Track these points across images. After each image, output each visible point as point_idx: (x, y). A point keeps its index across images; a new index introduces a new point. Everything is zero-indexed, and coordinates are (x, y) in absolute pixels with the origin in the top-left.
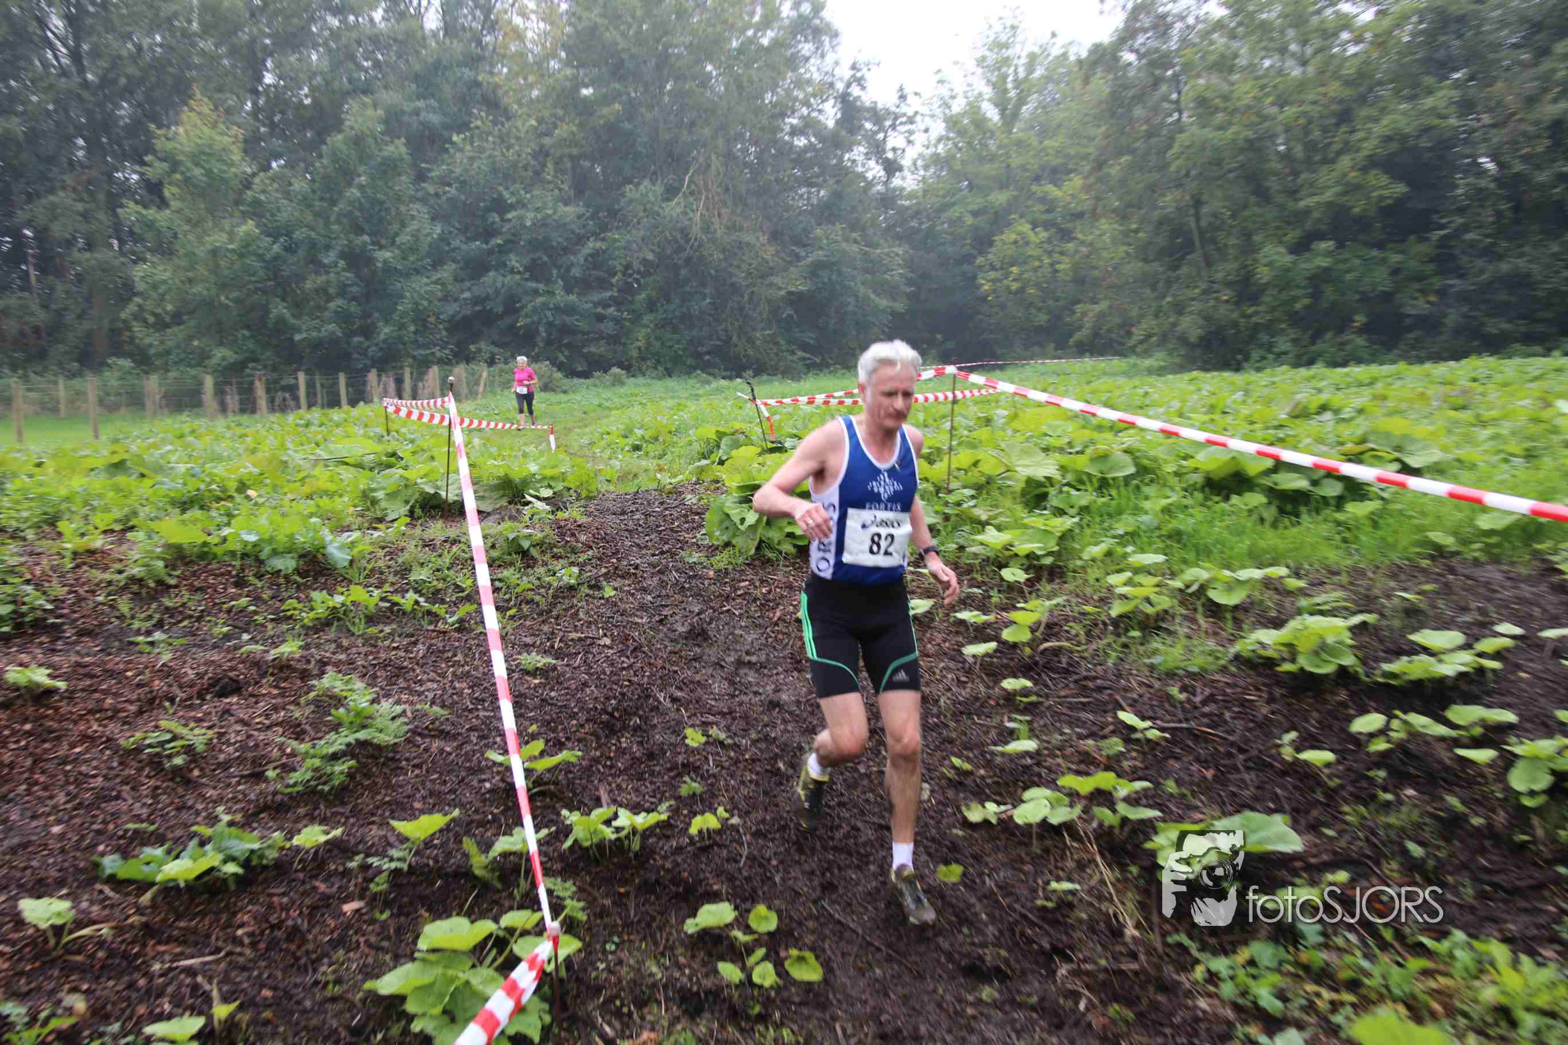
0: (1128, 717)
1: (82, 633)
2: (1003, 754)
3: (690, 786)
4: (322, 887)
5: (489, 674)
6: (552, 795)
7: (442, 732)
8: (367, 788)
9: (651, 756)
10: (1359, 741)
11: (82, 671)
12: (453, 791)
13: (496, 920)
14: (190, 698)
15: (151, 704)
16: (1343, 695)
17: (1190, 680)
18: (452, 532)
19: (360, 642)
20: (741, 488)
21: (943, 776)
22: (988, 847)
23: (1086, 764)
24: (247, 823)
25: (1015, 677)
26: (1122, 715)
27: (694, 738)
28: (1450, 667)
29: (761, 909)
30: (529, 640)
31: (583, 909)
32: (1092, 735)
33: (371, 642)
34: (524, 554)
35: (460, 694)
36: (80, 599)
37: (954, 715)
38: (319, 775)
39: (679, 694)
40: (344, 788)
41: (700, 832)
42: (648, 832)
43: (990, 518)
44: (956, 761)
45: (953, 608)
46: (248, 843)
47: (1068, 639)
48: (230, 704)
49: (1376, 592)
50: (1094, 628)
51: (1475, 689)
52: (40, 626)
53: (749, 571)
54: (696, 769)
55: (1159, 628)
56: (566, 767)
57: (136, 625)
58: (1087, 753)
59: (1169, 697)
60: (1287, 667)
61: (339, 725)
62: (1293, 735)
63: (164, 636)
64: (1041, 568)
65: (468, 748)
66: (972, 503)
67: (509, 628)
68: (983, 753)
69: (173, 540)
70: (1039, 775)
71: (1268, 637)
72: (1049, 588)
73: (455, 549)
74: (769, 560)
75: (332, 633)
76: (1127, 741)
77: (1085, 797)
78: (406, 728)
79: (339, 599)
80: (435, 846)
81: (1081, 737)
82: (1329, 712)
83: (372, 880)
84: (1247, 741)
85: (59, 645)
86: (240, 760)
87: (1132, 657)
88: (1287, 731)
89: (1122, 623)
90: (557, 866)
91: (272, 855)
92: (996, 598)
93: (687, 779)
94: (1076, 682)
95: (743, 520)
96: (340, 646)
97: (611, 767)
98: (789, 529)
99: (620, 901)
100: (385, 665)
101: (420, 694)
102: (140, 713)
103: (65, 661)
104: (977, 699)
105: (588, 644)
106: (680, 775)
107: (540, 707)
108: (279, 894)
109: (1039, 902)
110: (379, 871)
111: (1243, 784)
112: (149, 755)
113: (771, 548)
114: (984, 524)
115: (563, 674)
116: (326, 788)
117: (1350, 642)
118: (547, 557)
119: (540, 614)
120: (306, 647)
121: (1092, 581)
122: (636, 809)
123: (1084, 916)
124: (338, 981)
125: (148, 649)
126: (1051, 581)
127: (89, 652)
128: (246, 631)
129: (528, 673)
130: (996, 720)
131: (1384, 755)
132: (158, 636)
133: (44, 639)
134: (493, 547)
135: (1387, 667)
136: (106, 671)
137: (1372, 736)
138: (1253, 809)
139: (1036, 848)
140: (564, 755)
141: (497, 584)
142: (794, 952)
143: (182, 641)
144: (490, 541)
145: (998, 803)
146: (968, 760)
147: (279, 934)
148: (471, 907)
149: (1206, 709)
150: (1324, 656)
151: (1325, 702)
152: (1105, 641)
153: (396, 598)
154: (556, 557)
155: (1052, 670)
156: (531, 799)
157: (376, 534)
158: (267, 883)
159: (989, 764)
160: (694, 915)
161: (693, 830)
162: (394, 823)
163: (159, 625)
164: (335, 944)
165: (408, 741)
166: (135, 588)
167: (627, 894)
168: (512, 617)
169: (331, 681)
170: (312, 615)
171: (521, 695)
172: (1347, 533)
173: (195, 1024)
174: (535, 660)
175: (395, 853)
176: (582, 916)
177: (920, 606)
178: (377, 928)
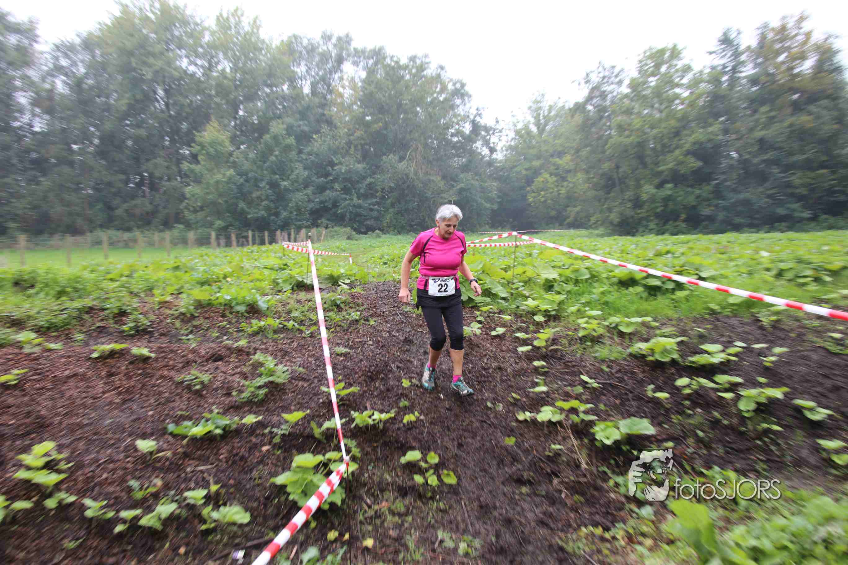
0: (585, 378)
1: (161, 335)
2: (533, 392)
3: (404, 403)
4: (254, 440)
5: (323, 355)
6: (347, 405)
7: (303, 378)
9: (388, 390)
10: (679, 389)
11: (161, 350)
12: (307, 403)
13: (324, 455)
14: (203, 362)
15: (188, 364)
16: (673, 370)
18: (309, 297)
19: (270, 341)
21: (508, 401)
22: (526, 430)
23: (567, 397)
24: (225, 413)
25: (539, 360)
26: (582, 377)
27: (406, 383)
28: (717, 359)
29: (432, 455)
30: (339, 342)
31: (359, 452)
32: (570, 385)
33: (275, 341)
34: (338, 306)
35: (310, 363)
36: (161, 321)
38: (254, 395)
39: (400, 365)
40: (263, 400)
41: (408, 422)
42: (386, 421)
43: (530, 295)
44: (514, 395)
45: (514, 332)
46: (225, 421)
47: (561, 345)
48: (218, 365)
49: (687, 328)
50: (572, 341)
51: (727, 369)
54: (407, 396)
55: (599, 342)
56: (353, 394)
57: (182, 332)
58: (567, 392)
59: (602, 370)
60: (651, 358)
61: (262, 374)
62: (653, 387)
63: (193, 337)
64: (550, 316)
65: (313, 385)
66: (523, 288)
67: (331, 337)
68: (525, 392)
69: (198, 298)
70: (548, 401)
72: (554, 324)
73: (309, 303)
75: (259, 337)
76: (584, 387)
77: (566, 410)
78: (288, 376)
79: (262, 323)
80: (300, 425)
81: (565, 386)
82: (667, 378)
83: (273, 438)
84: (634, 388)
85: (153, 339)
86: (222, 388)
87: (587, 353)
88: (650, 385)
89: (583, 339)
90: (349, 435)
91: (234, 426)
92: (532, 328)
93: (403, 400)
94: (564, 363)
96: (262, 342)
97: (372, 394)
99: (374, 449)
100: (280, 350)
101: (294, 362)
102: (183, 367)
103: (153, 346)
104: (523, 369)
105: (363, 344)
106: (400, 398)
107: (343, 369)
108: (236, 442)
109: (547, 453)
110: (276, 434)
111: (631, 406)
112: (187, 384)
114: (527, 297)
115: (353, 356)
117: (676, 348)
118: (347, 308)
119: (344, 331)
120: (249, 343)
121: (571, 321)
122: (381, 411)
123: (565, 459)
124: (260, 478)
125: (186, 342)
126: (555, 321)
127: (163, 343)
128: (225, 336)
129: (338, 355)
130: (530, 379)
131: (689, 395)
132: (191, 336)
133: (147, 337)
134: (326, 302)
135: (691, 359)
136: (170, 350)
137: (684, 387)
138: (635, 416)
139: (546, 430)
140: (353, 389)
141: (327, 318)
142: (445, 472)
143: (200, 339)
144: (324, 300)
145: (531, 412)
146: (519, 394)
147: (237, 458)
148: (314, 449)
150: (666, 354)
151: (666, 373)
152: (576, 347)
153: (285, 323)
154: (351, 308)
155: (554, 358)
156: (339, 406)
157: (278, 297)
158: (232, 438)
159: (527, 396)
160: (404, 456)
161: (405, 421)
162: (283, 415)
163: (191, 332)
164: (259, 463)
165: (289, 381)
166: (182, 317)
167: (377, 447)
168: (332, 332)
169: (258, 357)
170: (252, 329)
171: (335, 364)
172: (676, 304)
173: (204, 492)
174: (341, 350)
175: (283, 427)
176: (359, 455)
177: (500, 330)
178: (276, 457)
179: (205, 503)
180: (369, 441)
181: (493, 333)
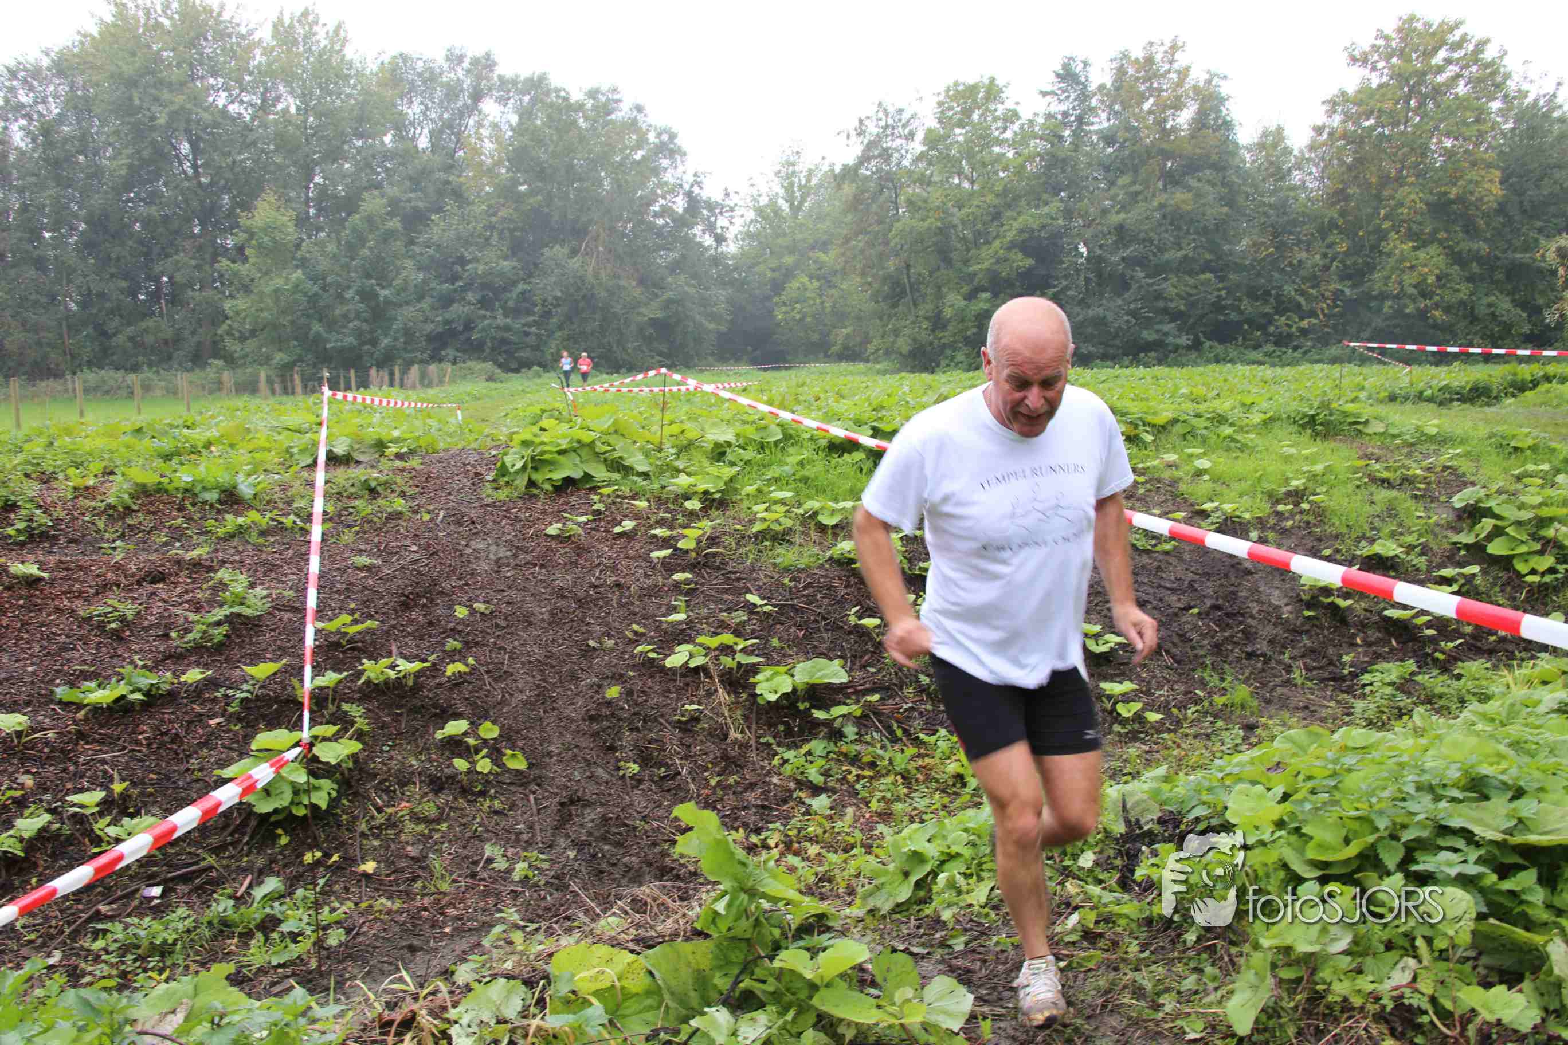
0: (753, 598)
1: (72, 541)
2: (667, 622)
3: (452, 644)
4: (198, 709)
6: (359, 650)
9: (430, 624)
11: (63, 566)
12: (294, 647)
14: (132, 584)
15: (105, 588)
17: (797, 573)
19: (251, 548)
23: (719, 628)
24: (155, 666)
25: (684, 572)
26: (750, 597)
27: (461, 612)
29: (488, 724)
33: (259, 548)
34: (372, 490)
36: (75, 519)
37: (639, 597)
38: (206, 636)
40: (221, 644)
41: (454, 674)
42: (418, 674)
44: (636, 627)
45: (651, 527)
46: (149, 680)
48: (157, 588)
50: (741, 540)
53: (520, 504)
55: (784, 540)
58: (722, 621)
59: (783, 585)
61: (223, 603)
62: (858, 608)
68: (654, 622)
69: (142, 481)
74: (534, 494)
75: (235, 542)
76: (750, 613)
77: (714, 650)
78: (269, 605)
79: (244, 520)
80: (273, 683)
81: (721, 611)
83: (228, 705)
84: (829, 612)
86: (157, 626)
89: (760, 536)
90: (357, 696)
91: (166, 688)
93: (450, 640)
94: (723, 575)
95: (513, 466)
98: (549, 475)
101: (284, 582)
102: (96, 594)
104: (657, 586)
107: (362, 591)
108: (167, 713)
110: (234, 699)
111: (822, 640)
112: (98, 621)
113: (536, 486)
114: (680, 472)
115: (381, 570)
118: (387, 493)
122: (410, 659)
123: (706, 726)
125: (110, 552)
126: (717, 509)
127: (73, 554)
128: (179, 541)
129: (360, 568)
130: (666, 600)
132: (119, 543)
134: (353, 485)
140: (371, 623)
141: (351, 510)
143: (135, 547)
144: (352, 482)
145: (659, 654)
146: (644, 626)
149: (806, 592)
152: (748, 548)
153: (282, 519)
154: (393, 492)
157: (277, 477)
158: (163, 706)
159: (657, 629)
161: (448, 673)
162: (249, 668)
165: (270, 613)
167: (401, 715)
170: (224, 530)
171: (351, 584)
174: (364, 560)
175: (245, 687)
176: (366, 728)
177: (628, 525)
178: (231, 735)
180: (390, 706)
181: (617, 530)
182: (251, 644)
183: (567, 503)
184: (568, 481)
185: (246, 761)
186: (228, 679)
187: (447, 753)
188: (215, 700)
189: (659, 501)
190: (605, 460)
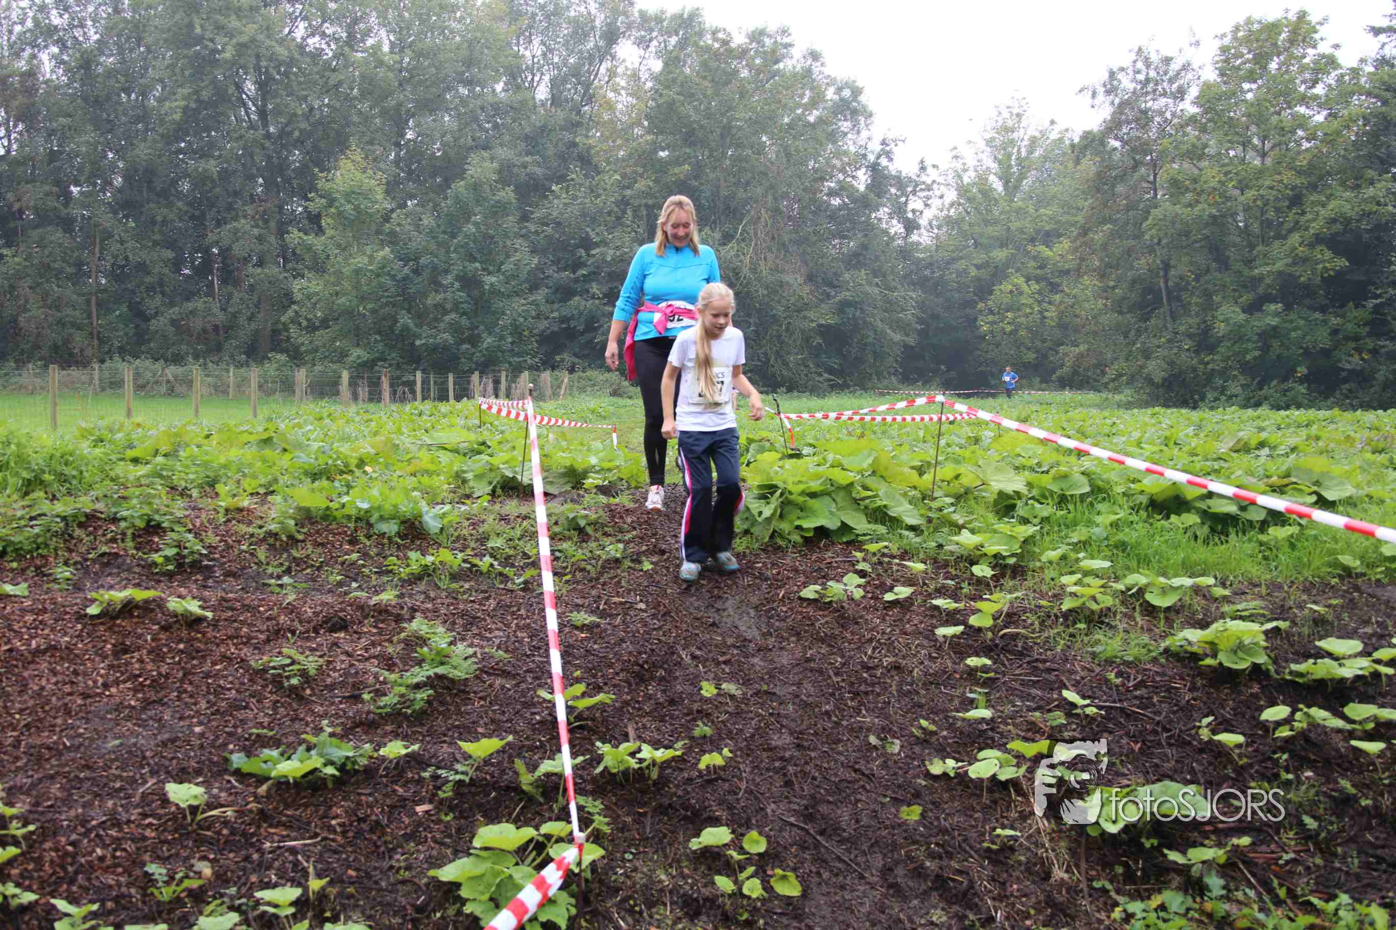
0: (1070, 695)
1: (229, 574)
2: (964, 720)
3: (702, 729)
4: (400, 791)
5: (544, 626)
6: (590, 730)
7: (504, 671)
8: (440, 713)
9: (672, 702)
10: (1267, 728)
11: (225, 604)
12: (509, 720)
13: (537, 828)
14: (308, 632)
15: (277, 634)
16: (1256, 689)
17: (1125, 667)
18: (524, 510)
19: (444, 594)
20: (760, 487)
21: (912, 735)
22: (946, 796)
23: (1032, 732)
24: (345, 735)
25: (978, 655)
26: (1066, 694)
27: (708, 690)
28: (1348, 671)
29: (754, 834)
30: (579, 601)
31: (608, 824)
32: (1038, 708)
33: (453, 595)
34: (581, 531)
35: (520, 642)
36: (229, 547)
37: (924, 684)
38: (404, 700)
39: (698, 653)
40: (423, 712)
41: (708, 767)
42: (665, 765)
43: (966, 523)
44: (924, 723)
45: (930, 596)
46: (345, 751)
47: (1025, 627)
48: (338, 638)
49: (1290, 603)
50: (1047, 619)
51: (1371, 691)
52: (196, 566)
53: (763, 555)
54: (708, 715)
55: (1102, 623)
56: (602, 707)
57: (270, 570)
58: (1033, 723)
59: (1107, 681)
60: (1209, 661)
61: (423, 660)
62: (1211, 718)
63: (290, 581)
64: (1006, 566)
65: (524, 686)
66: (952, 509)
67: (564, 591)
68: (947, 717)
69: (303, 504)
70: (993, 739)
71: (1193, 636)
72: (1011, 583)
73: (525, 523)
74: (780, 547)
75: (422, 586)
76: (1069, 715)
77: (1030, 760)
78: (476, 667)
79: (429, 559)
80: (492, 765)
81: (1030, 709)
82: (1241, 702)
83: (439, 788)
84: (1171, 722)
85: (210, 582)
86: (343, 684)
87: (1078, 645)
88: (1207, 716)
89: (1071, 616)
90: (589, 787)
91: (363, 761)
92: (966, 589)
93: (700, 723)
94: (1029, 663)
95: (760, 513)
96: (428, 597)
97: (639, 709)
98: (797, 523)
99: (639, 819)
100: (463, 614)
101: (489, 639)
102: (268, 640)
103: (213, 596)
104: (946, 672)
105: (628, 607)
106: (695, 720)
107: (585, 657)
108: (366, 794)
109: (985, 845)
110: (446, 781)
111: (1165, 758)
112: (273, 675)
113: (782, 537)
114: (960, 528)
115: (606, 630)
116: (409, 711)
117: (1264, 644)
118: (599, 535)
119: (590, 581)
120: (401, 596)
121: (1047, 579)
122: (656, 745)
123: (1023, 858)
124: (408, 868)
125: (278, 590)
126: (1013, 577)
127: (233, 590)
128: (355, 580)
129: (577, 628)
130: (958, 692)
131: (1287, 740)
132: (286, 580)
133: (198, 577)
134: (556, 523)
135: (1294, 667)
136: (244, 606)
137: (1279, 724)
138: (1172, 779)
139: (986, 799)
140: (601, 697)
141: (557, 554)
142: (779, 871)
143: (304, 585)
144: (554, 518)
145: (957, 760)
146: (934, 722)
147: (365, 826)
148: (518, 815)
149: (1138, 693)
150: (1240, 654)
151: (1240, 693)
152: (1056, 631)
153: (476, 561)
154: (606, 534)
155: (1010, 652)
156: (571, 731)
157: (464, 508)
158: (358, 784)
159: (951, 727)
160: (698, 835)
161: (702, 766)
162: (461, 743)
163: (288, 571)
164: (408, 837)
165: (477, 677)
166: (271, 541)
167: (645, 814)
168: (567, 582)
169: (418, 625)
170: (408, 570)
171: (570, 646)
172: (1268, 552)
173: (294, 893)
174: (583, 617)
175: (459, 767)
176: (607, 829)
177: (903, 592)
178: (442, 827)
179: (294, 915)
180: (631, 803)
181: (889, 597)
182: (459, 713)
183: (821, 560)
184: (821, 531)
185: (465, 860)
186: (434, 756)
187: (703, 868)
188: (420, 781)
189: (938, 564)
190: (866, 507)
